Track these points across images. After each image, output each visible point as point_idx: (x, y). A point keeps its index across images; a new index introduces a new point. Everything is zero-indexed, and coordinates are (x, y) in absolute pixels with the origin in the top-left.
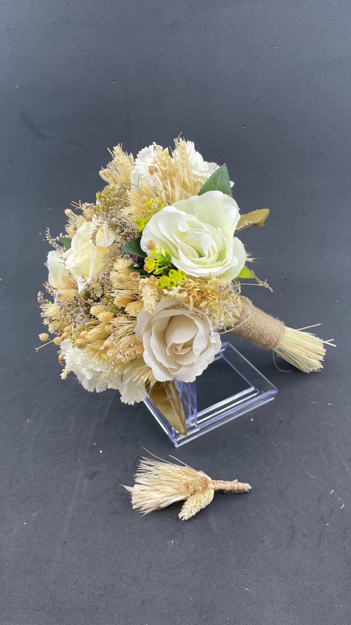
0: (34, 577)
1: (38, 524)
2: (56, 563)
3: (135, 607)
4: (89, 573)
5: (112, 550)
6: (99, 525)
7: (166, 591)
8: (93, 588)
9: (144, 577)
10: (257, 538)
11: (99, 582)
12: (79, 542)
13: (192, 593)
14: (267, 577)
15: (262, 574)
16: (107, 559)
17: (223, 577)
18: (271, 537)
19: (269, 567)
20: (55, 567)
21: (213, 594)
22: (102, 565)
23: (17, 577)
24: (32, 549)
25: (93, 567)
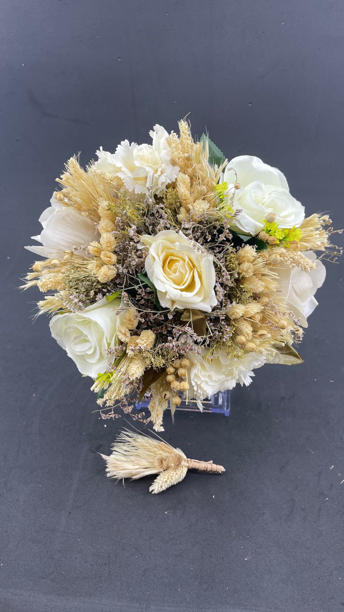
0: (39, 546)
1: (44, 495)
2: (61, 532)
3: (137, 576)
4: (92, 542)
5: (116, 521)
6: (103, 497)
7: (168, 561)
8: (97, 557)
9: (146, 547)
10: (257, 511)
11: (103, 552)
12: (84, 512)
13: (193, 563)
14: (266, 549)
15: (262, 546)
16: (111, 530)
17: (223, 548)
18: (271, 510)
19: (269, 539)
20: (60, 537)
21: (213, 564)
22: (106, 535)
23: (23, 545)
24: (38, 519)
25: (97, 537)
